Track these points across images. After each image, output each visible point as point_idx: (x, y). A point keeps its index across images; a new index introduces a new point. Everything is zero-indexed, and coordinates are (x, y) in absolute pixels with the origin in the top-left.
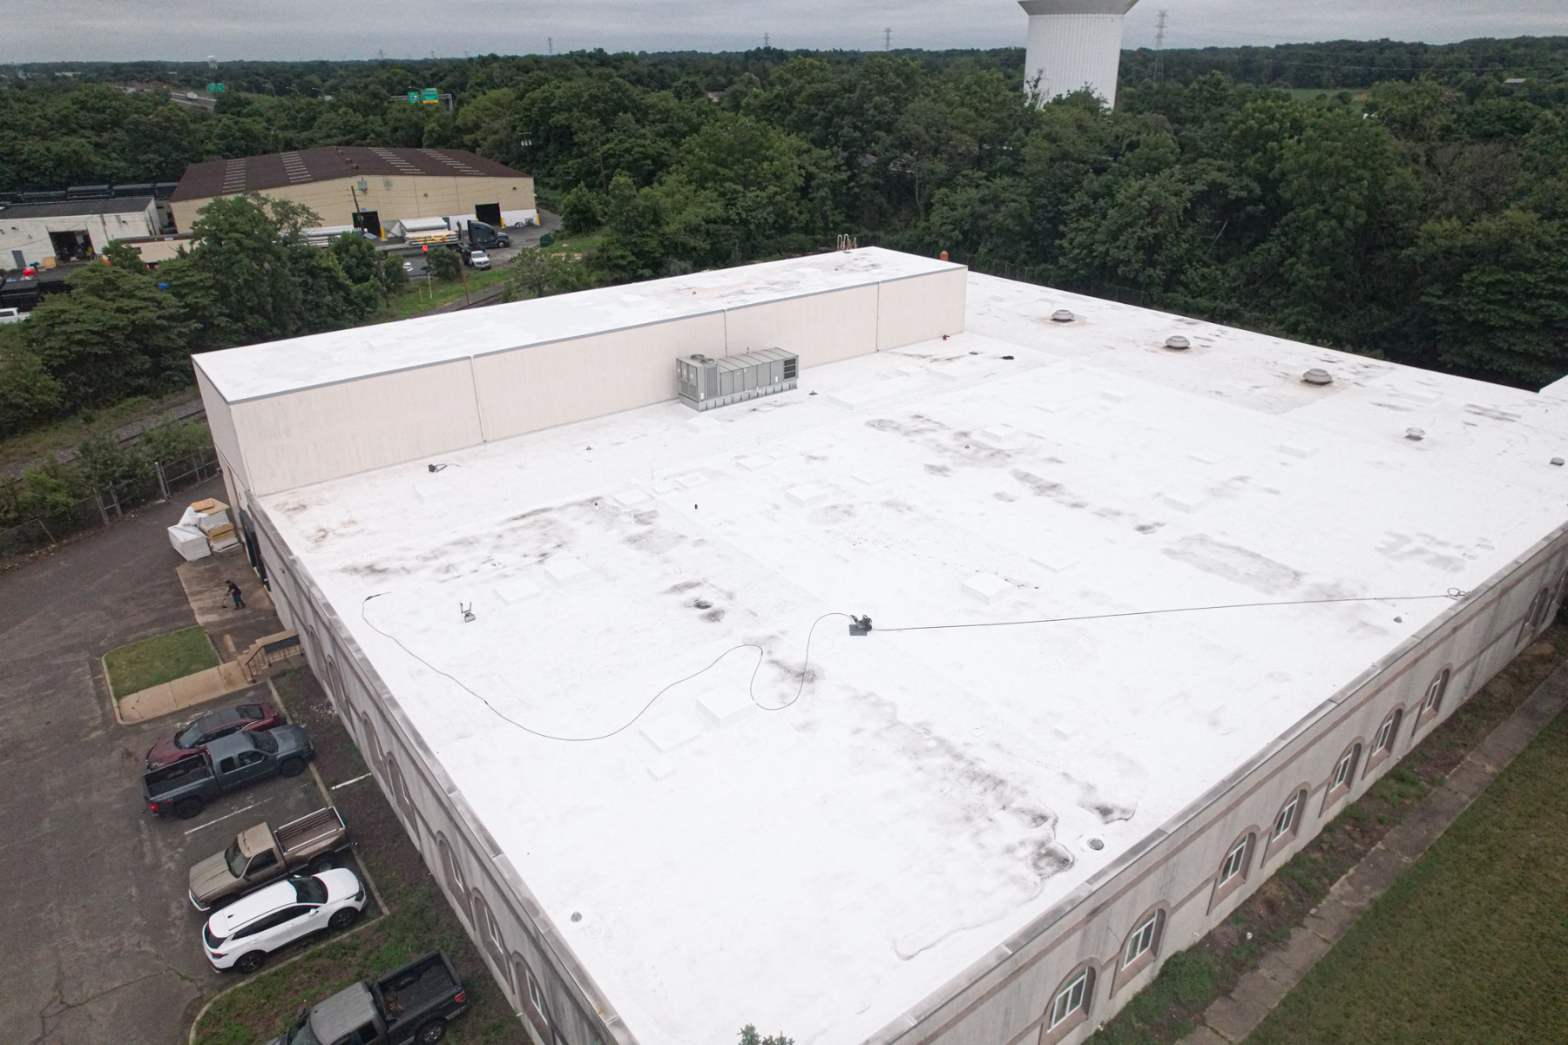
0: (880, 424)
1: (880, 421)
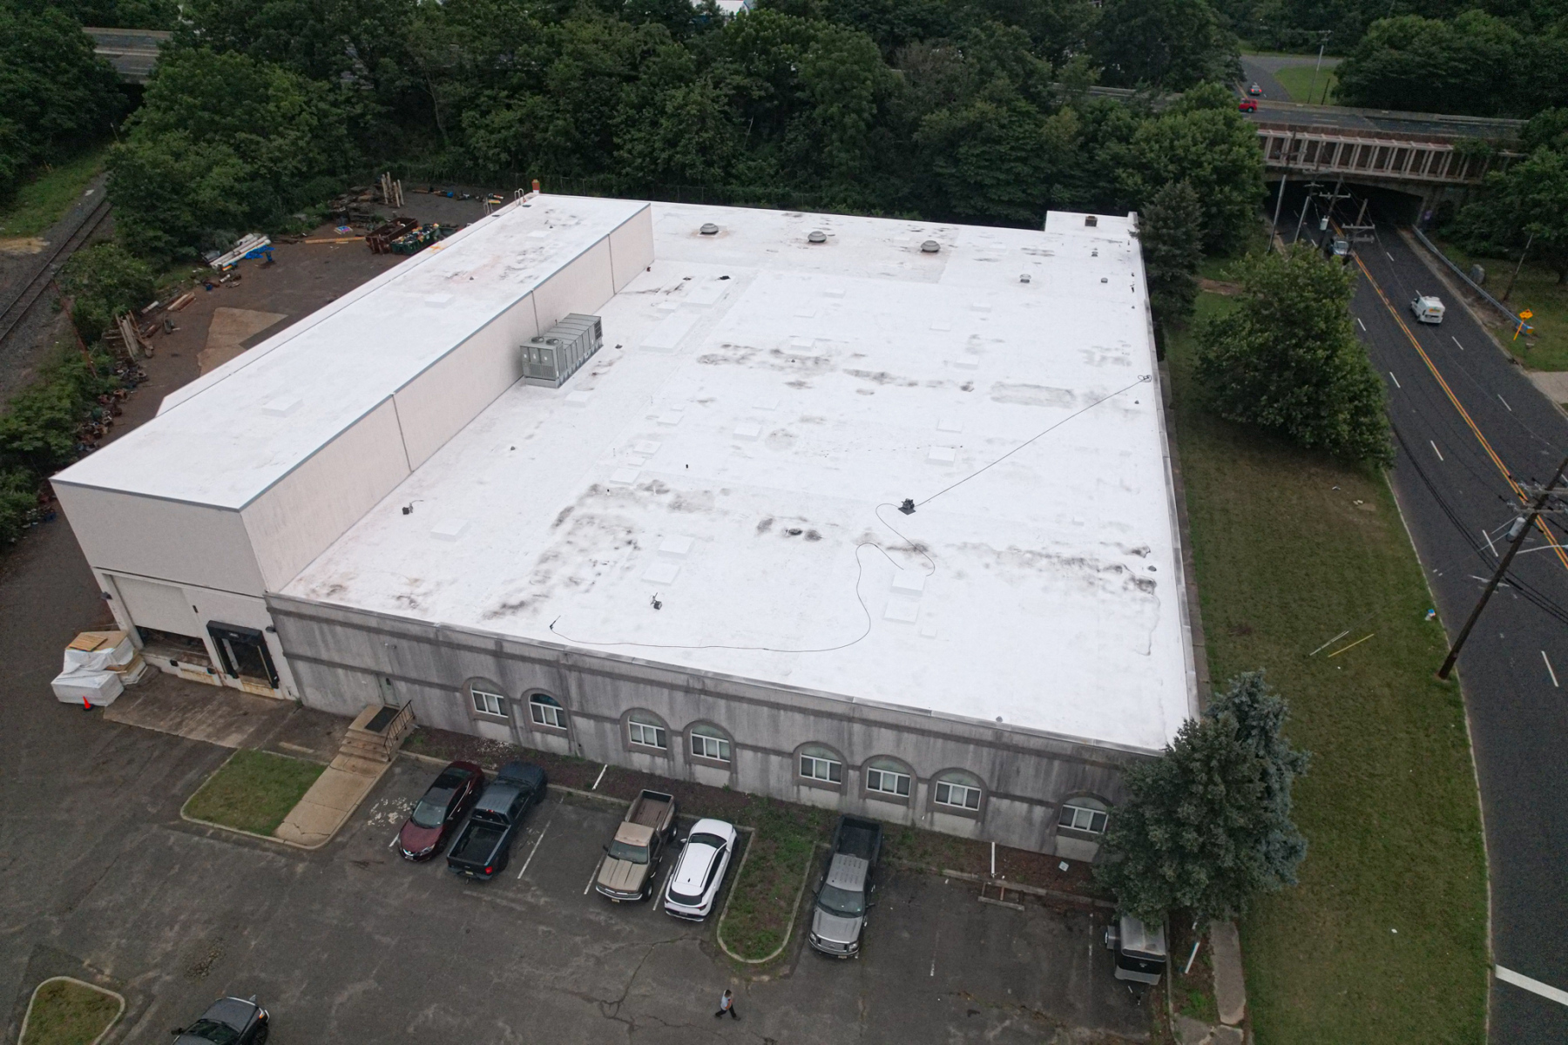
0: (707, 359)
1: (705, 357)
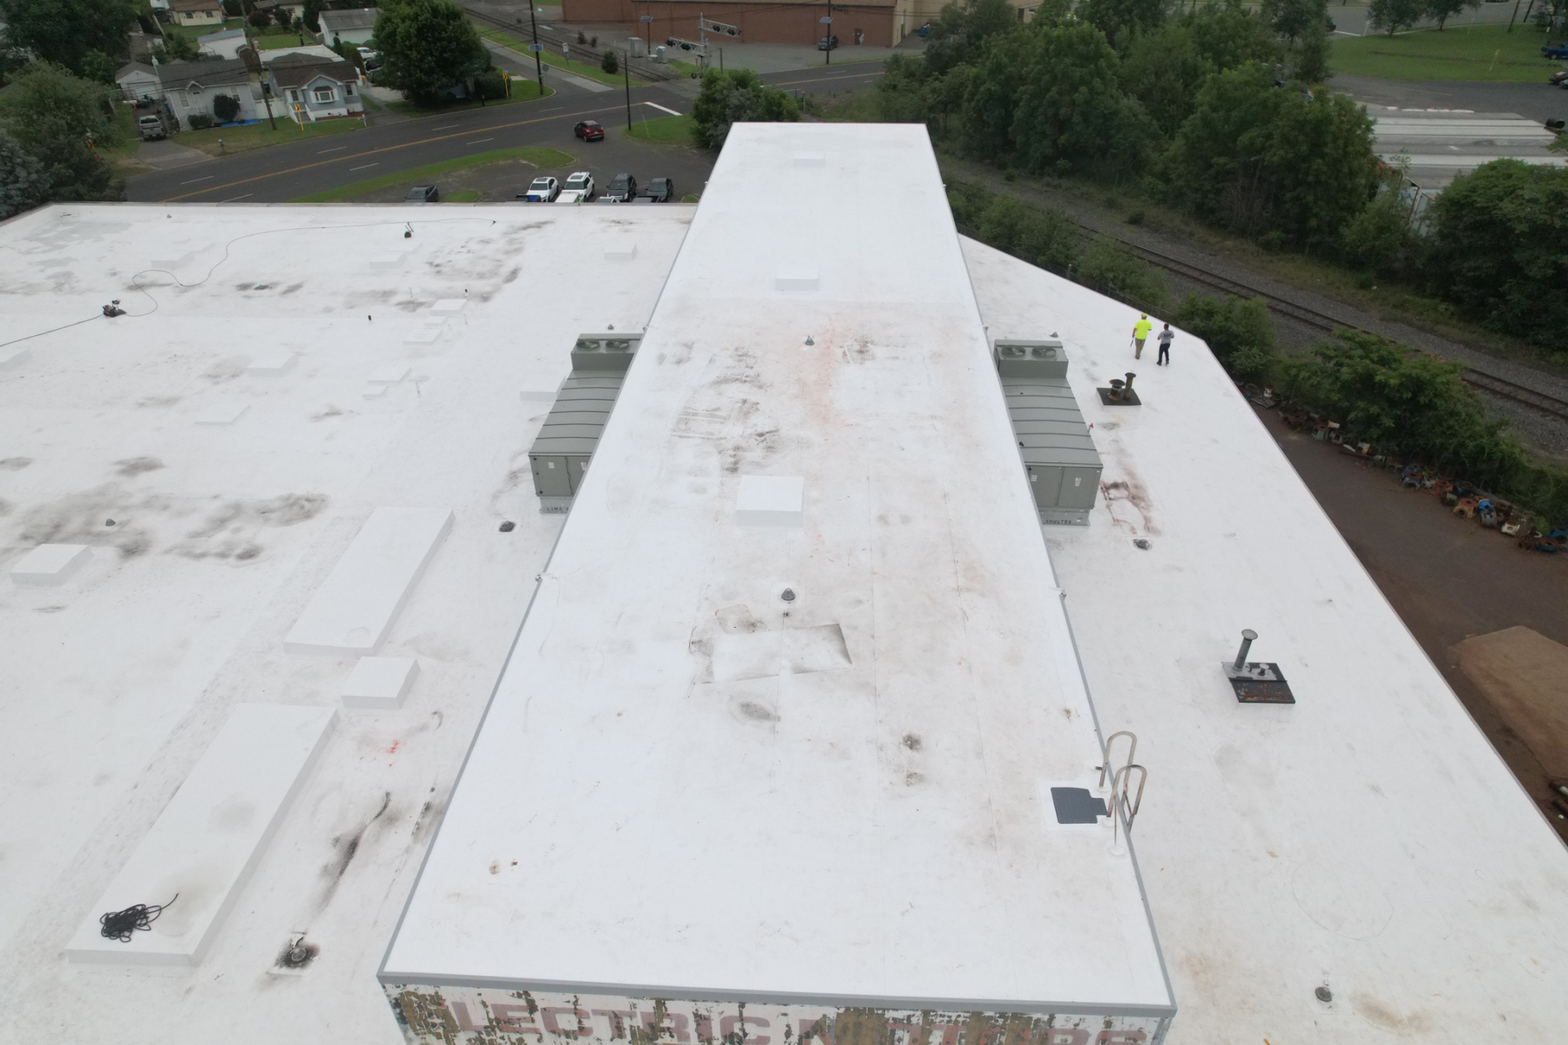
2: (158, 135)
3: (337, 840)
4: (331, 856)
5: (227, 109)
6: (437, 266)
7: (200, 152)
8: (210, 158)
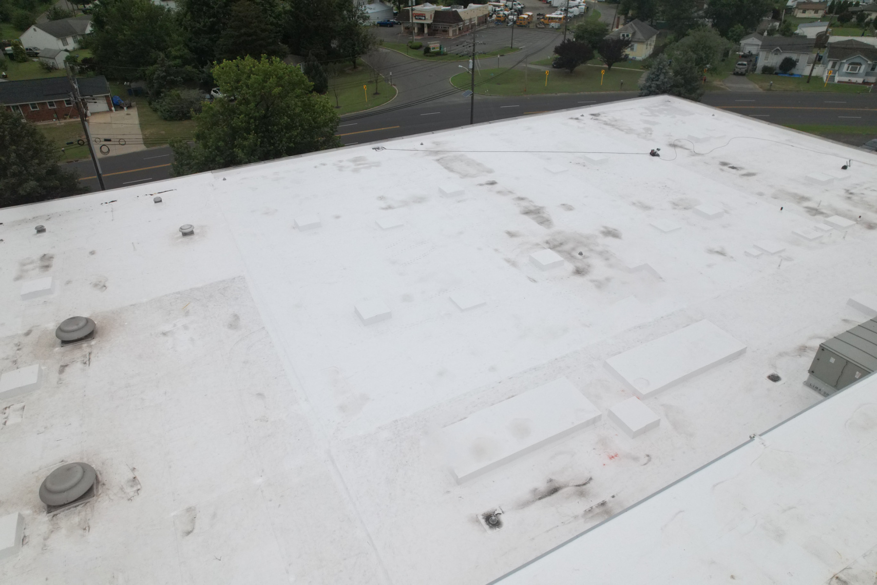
2: (742, 73)
3: (551, 480)
4: (543, 486)
5: (788, 65)
6: (851, 193)
7: (757, 86)
8: (761, 90)
